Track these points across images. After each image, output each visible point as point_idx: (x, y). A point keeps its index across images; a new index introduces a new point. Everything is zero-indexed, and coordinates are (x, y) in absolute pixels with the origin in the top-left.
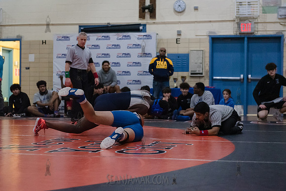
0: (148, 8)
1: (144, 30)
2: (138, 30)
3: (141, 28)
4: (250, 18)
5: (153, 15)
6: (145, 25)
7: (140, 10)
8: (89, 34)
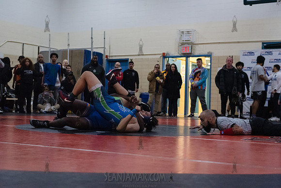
8: (271, 50)
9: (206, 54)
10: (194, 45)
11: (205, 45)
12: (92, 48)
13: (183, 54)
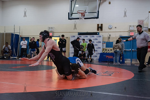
0: (100, 27)
1: (99, 34)
2: (97, 34)
3: (98, 33)
4: (133, 31)
5: (102, 30)
6: (99, 33)
7: (97, 28)
8: (81, 35)
9: (58, 36)
12: (14, 33)
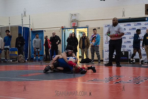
2: (145, 20)
7: (146, 10)
10: (79, 22)
11: (84, 22)
12: (22, 25)
13: (73, 27)
